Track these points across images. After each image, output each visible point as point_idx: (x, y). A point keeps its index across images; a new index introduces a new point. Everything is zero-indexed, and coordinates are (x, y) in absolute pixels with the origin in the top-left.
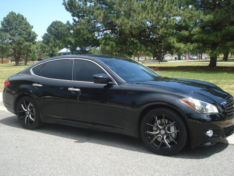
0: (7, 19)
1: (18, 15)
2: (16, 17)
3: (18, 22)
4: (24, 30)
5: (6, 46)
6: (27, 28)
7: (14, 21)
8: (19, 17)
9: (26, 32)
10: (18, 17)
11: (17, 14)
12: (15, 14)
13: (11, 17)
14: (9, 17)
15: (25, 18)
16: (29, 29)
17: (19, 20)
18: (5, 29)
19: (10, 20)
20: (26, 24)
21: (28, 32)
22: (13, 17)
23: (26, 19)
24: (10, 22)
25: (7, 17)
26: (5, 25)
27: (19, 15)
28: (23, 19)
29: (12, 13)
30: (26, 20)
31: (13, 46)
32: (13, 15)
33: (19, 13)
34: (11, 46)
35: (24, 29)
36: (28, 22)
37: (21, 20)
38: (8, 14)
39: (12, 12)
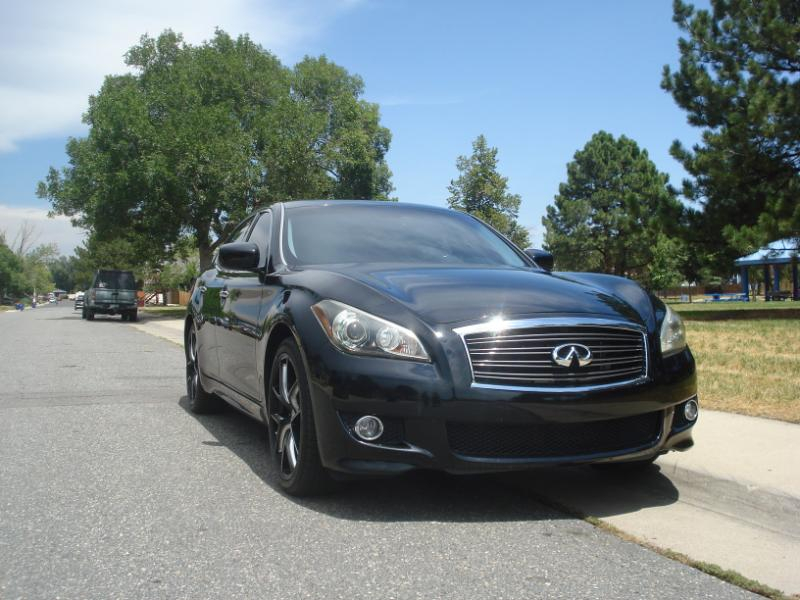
0: (585, 155)
1: (620, 142)
2: (616, 148)
3: (617, 165)
4: (638, 191)
5: (578, 240)
6: (647, 184)
7: (606, 162)
8: (623, 149)
9: (643, 194)
10: (619, 149)
11: (616, 138)
12: (611, 139)
13: (596, 149)
14: (590, 149)
15: (641, 150)
16: (655, 187)
17: (622, 158)
18: (578, 188)
19: (594, 160)
20: (644, 170)
21: (650, 196)
22: (603, 148)
23: (645, 152)
24: (593, 164)
25: (586, 149)
26: (577, 176)
27: (623, 142)
28: (635, 152)
29: (602, 138)
30: (647, 155)
31: (600, 241)
32: (605, 142)
33: (623, 136)
34: (595, 241)
35: (637, 186)
36: (651, 162)
37: (630, 156)
38: (589, 139)
39: (601, 133)
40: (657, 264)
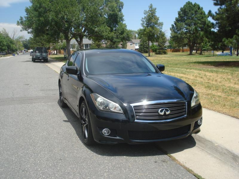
0: (184, 9)
1: (194, 5)
3: (193, 12)
4: (200, 20)
5: (181, 35)
6: (202, 18)
7: (190, 11)
10: (194, 7)
11: (193, 3)
12: (191, 4)
13: (187, 7)
14: (185, 7)
15: (201, 7)
16: (205, 19)
17: (195, 10)
18: (181, 19)
19: (186, 10)
20: (201, 13)
21: (203, 22)
22: (189, 6)
23: (202, 8)
24: (186, 12)
26: (181, 15)
27: (195, 5)
28: (199, 8)
29: (189, 3)
30: (203, 9)
31: (188, 36)
32: (190, 5)
33: (195, 3)
34: (186, 35)
35: (199, 19)
36: (204, 11)
37: (197, 9)
38: (185, 4)
39: (189, 2)
40: (204, 43)
